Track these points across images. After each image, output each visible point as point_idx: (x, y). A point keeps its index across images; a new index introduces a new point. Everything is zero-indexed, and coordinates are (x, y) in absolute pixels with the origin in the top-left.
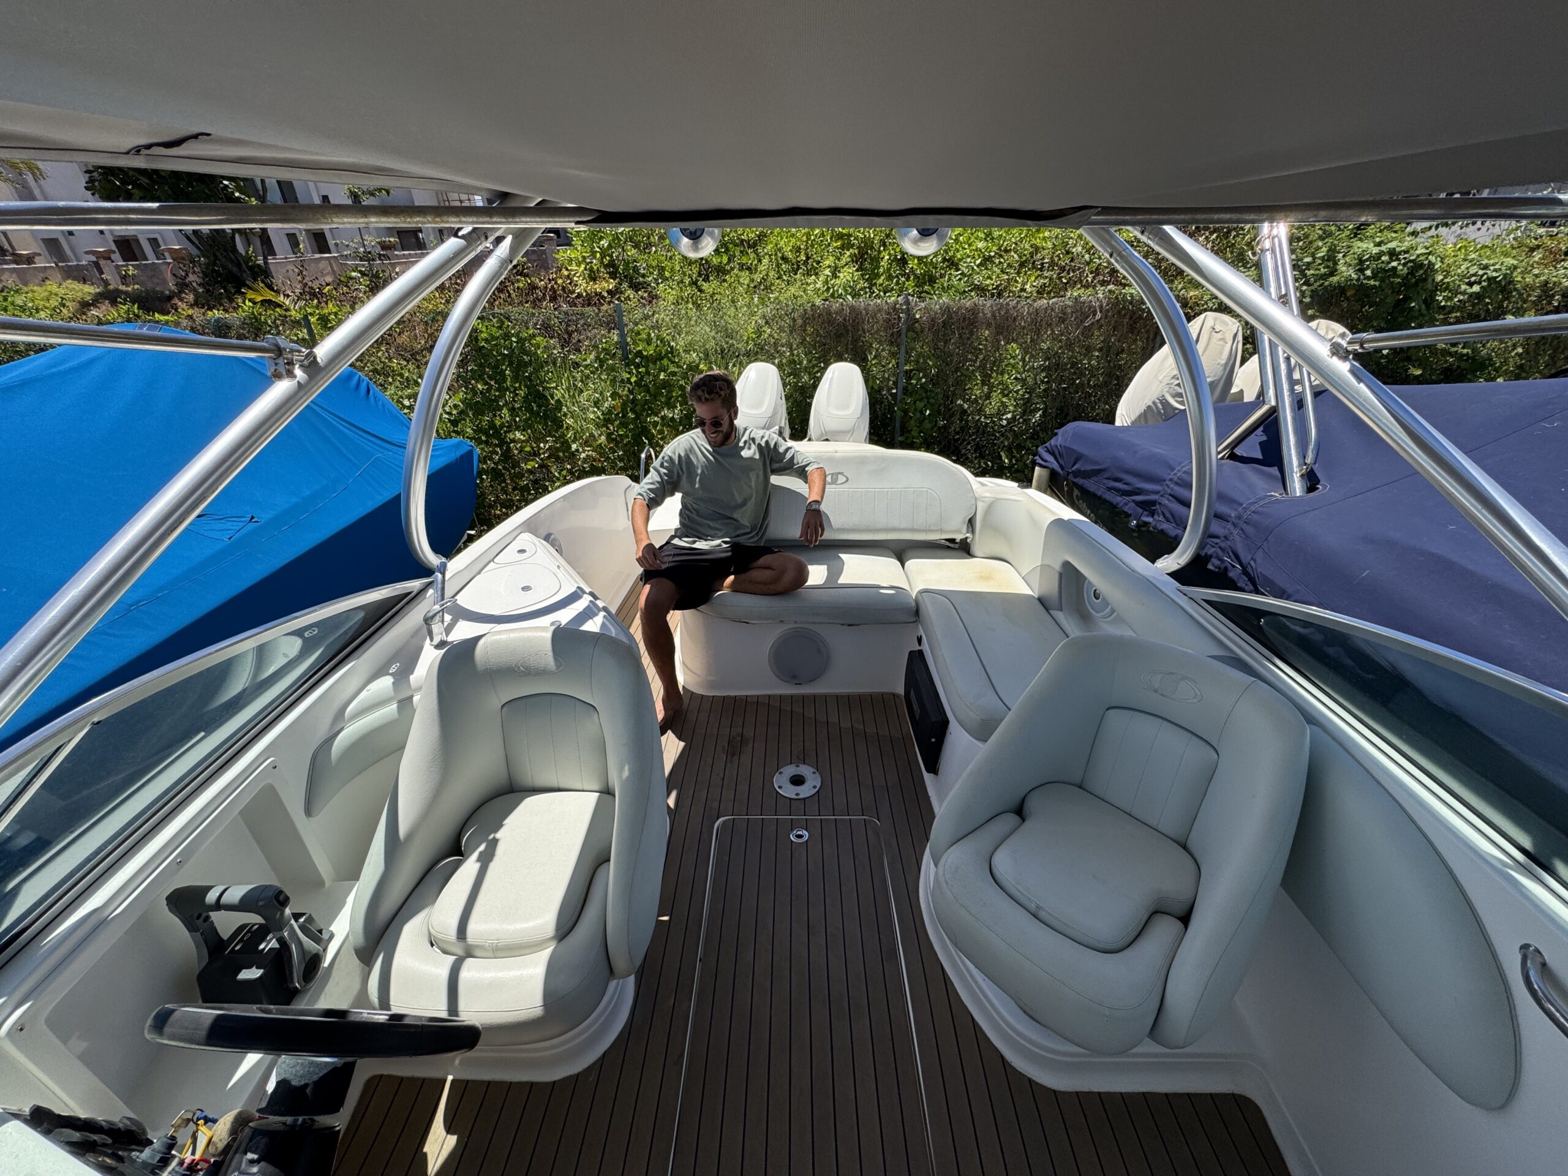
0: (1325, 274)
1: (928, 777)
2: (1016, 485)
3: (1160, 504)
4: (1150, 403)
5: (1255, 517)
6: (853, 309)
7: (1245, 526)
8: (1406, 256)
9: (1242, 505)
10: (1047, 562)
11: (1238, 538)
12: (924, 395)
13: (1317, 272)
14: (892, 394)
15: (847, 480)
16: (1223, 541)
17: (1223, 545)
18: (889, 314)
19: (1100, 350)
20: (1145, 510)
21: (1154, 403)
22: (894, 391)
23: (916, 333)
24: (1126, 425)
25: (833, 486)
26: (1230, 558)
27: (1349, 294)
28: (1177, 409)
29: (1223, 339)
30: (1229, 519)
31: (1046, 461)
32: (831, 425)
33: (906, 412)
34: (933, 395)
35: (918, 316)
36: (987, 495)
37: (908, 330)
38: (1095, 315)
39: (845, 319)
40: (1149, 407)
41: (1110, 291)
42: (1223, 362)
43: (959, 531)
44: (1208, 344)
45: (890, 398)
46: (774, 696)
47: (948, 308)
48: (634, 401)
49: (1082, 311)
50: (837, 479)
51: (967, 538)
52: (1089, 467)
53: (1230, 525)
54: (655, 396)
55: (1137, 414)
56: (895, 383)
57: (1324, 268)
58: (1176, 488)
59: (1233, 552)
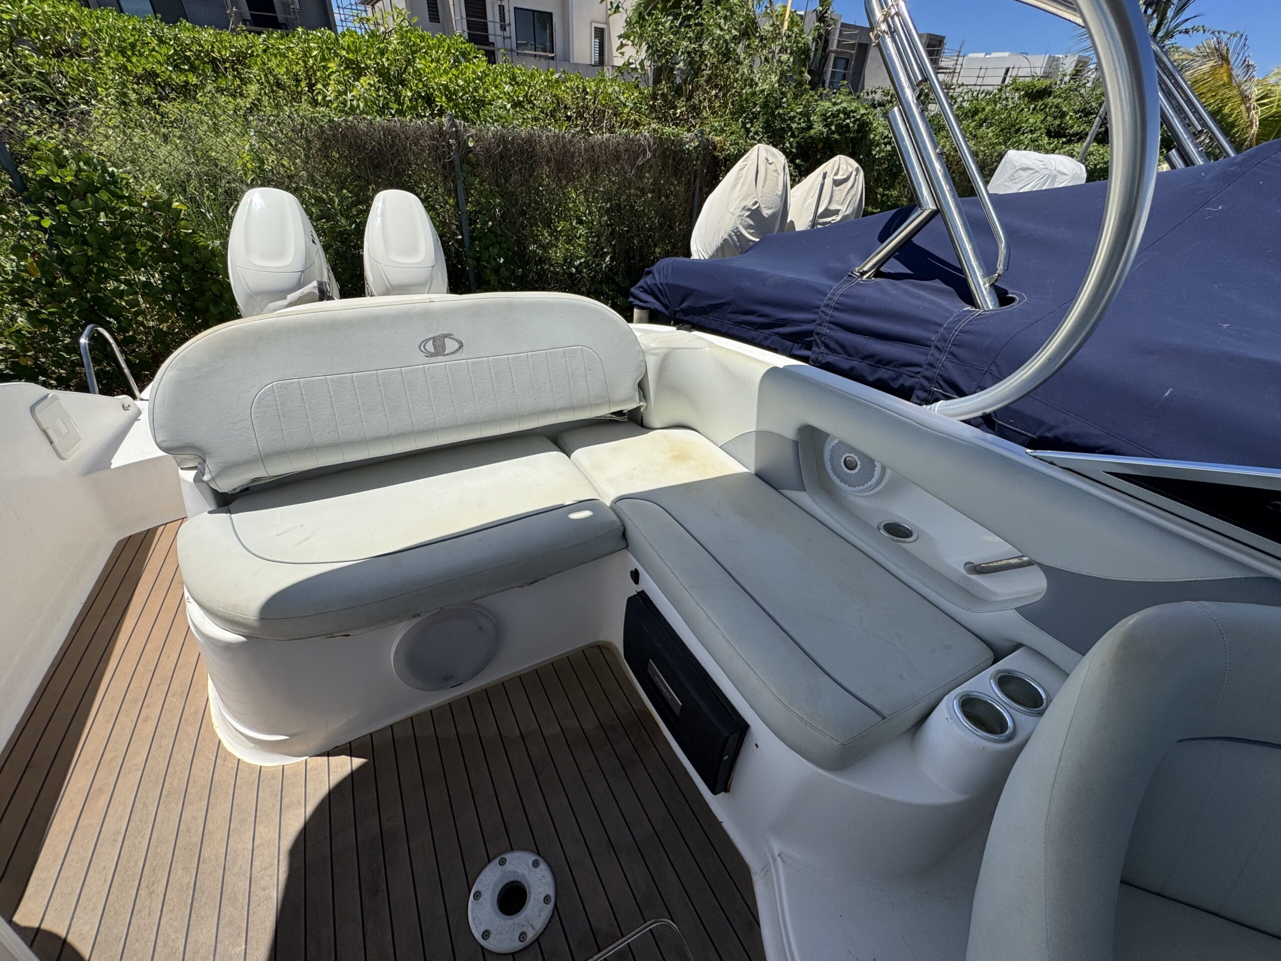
0: (803, 128)
1: (715, 803)
2: (674, 329)
3: (818, 334)
4: (726, 236)
5: (965, 337)
6: (388, 131)
7: (955, 350)
8: (855, 114)
9: (942, 325)
10: (760, 428)
11: (948, 365)
12: (494, 239)
13: (799, 126)
14: (457, 241)
15: (461, 346)
16: (927, 369)
17: (928, 374)
18: (433, 139)
19: (653, 191)
20: (794, 342)
21: (730, 235)
22: (460, 237)
23: (472, 165)
25: (441, 358)
26: (941, 387)
27: (820, 146)
28: (751, 241)
29: (776, 171)
30: (929, 343)
31: (646, 302)
32: (396, 276)
33: (478, 260)
34: (503, 239)
35: (471, 144)
36: (653, 345)
37: (462, 163)
38: (645, 154)
39: (380, 144)
40: (725, 240)
41: (654, 130)
42: (780, 193)
43: (631, 399)
44: (766, 176)
45: (456, 245)
47: (503, 136)
48: (61, 259)
49: (633, 150)
50: (443, 346)
51: (639, 408)
52: (704, 303)
53: (932, 350)
54: (104, 252)
55: (714, 248)
56: (459, 227)
57: (803, 122)
58: (836, 314)
59: (945, 381)
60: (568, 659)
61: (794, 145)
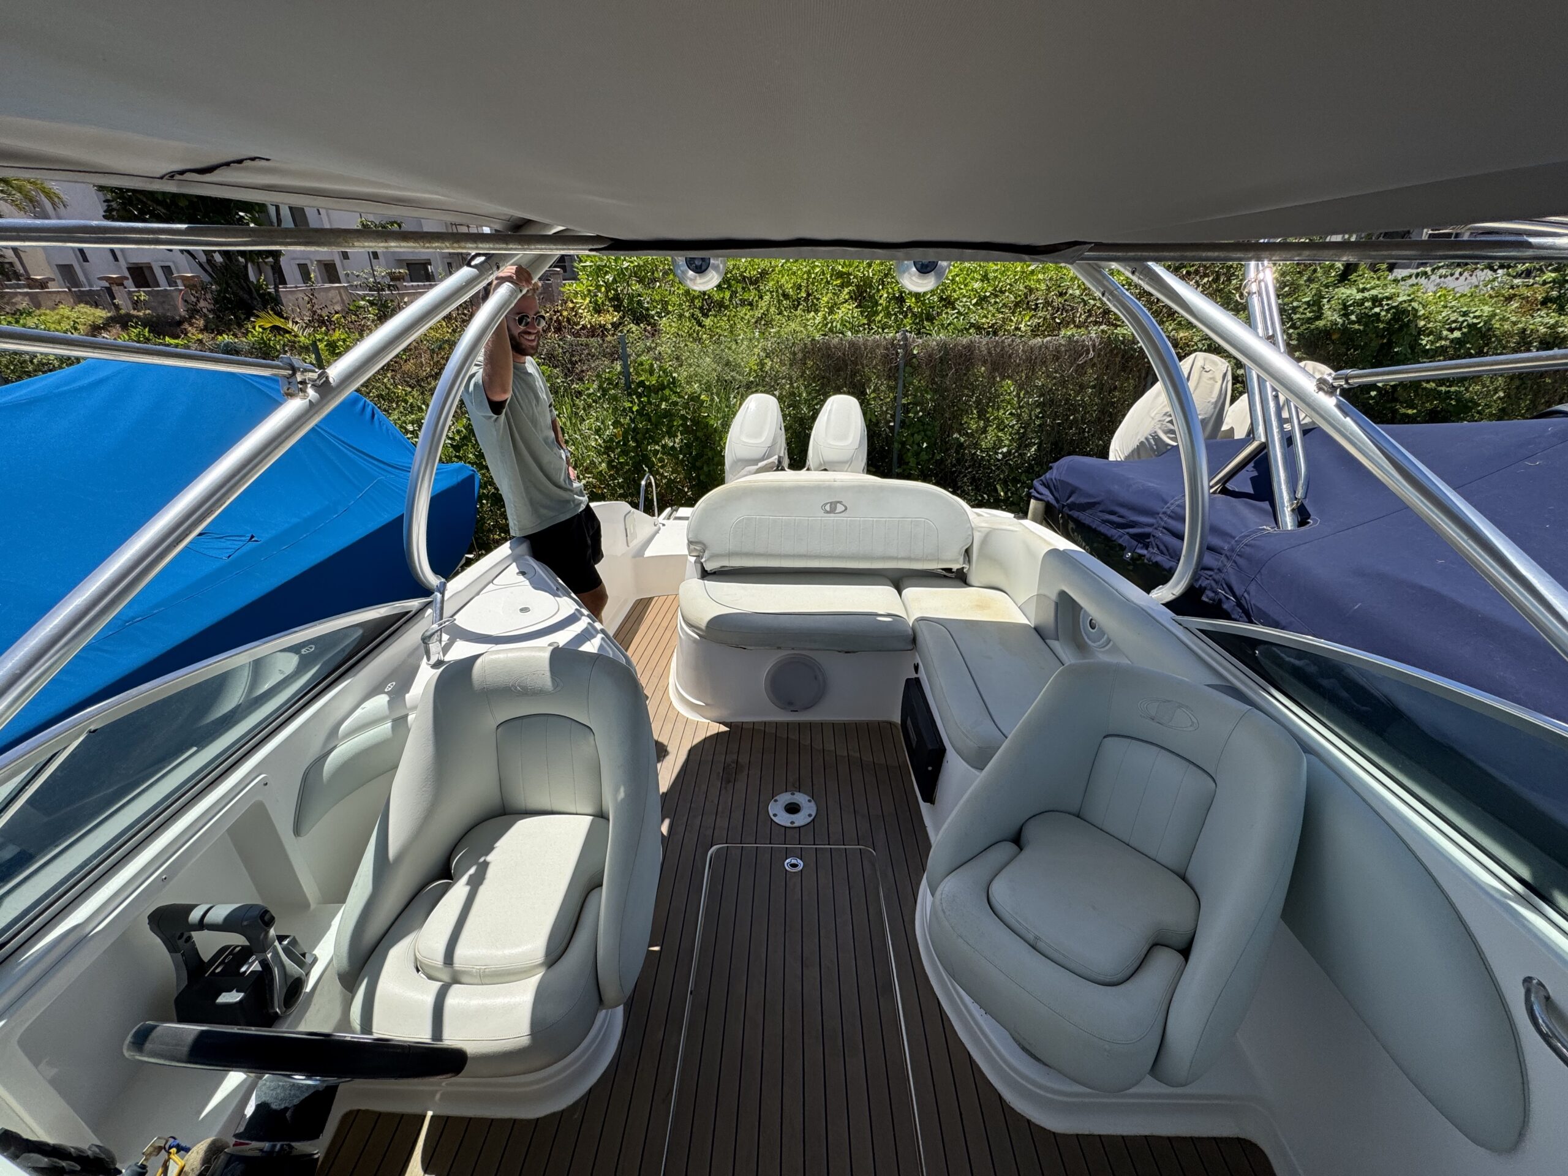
0: (1310, 319)
1: (924, 806)
2: (1012, 515)
3: (1154, 536)
4: (1143, 439)
5: (1248, 549)
6: (852, 344)
7: (1238, 559)
8: (1389, 302)
9: (1234, 538)
10: (1042, 592)
11: (1230, 570)
12: (921, 428)
13: (1303, 316)
14: (890, 427)
15: (846, 509)
16: (1216, 573)
17: (1217, 577)
18: (887, 349)
19: (1094, 387)
20: (1139, 542)
21: (1147, 439)
22: (892, 424)
23: (914, 368)
24: (1119, 459)
25: (832, 515)
26: (1224, 590)
27: (1335, 337)
28: (1169, 445)
29: (1213, 379)
30: (1223, 552)
31: (1041, 494)
32: (830, 455)
33: (903, 444)
34: (929, 428)
35: (915, 352)
36: (984, 525)
37: (906, 365)
38: (1088, 353)
39: (844, 354)
40: (1142, 443)
41: (1103, 331)
42: (1214, 400)
43: (956, 561)
44: (1198, 383)
45: (887, 430)
46: (770, 723)
47: (945, 344)
48: (635, 430)
49: (1076, 349)
50: (835, 508)
51: (963, 568)
52: (1083, 500)
53: (1223, 558)
54: (657, 425)
55: (1130, 450)
56: (893, 416)
57: (1310, 312)
58: (1170, 521)
59: (1227, 584)
60: (868, 724)
61: (1294, 336)
